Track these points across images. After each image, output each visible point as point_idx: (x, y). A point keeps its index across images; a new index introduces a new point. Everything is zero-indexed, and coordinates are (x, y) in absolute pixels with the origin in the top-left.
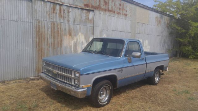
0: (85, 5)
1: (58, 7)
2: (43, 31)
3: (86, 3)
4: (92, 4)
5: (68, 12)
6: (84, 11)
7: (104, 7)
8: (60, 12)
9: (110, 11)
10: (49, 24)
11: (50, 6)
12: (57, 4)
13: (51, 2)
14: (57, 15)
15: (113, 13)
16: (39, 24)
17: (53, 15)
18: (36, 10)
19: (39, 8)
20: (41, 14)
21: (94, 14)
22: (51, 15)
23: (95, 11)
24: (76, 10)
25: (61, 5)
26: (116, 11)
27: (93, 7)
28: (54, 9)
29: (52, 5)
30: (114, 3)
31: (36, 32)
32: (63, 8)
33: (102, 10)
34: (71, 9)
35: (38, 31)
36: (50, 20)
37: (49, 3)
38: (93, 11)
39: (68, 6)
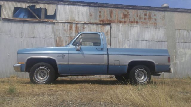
0: (101, 21)
1: (74, 26)
2: (61, 44)
3: (101, 19)
4: (108, 19)
5: (83, 28)
6: (99, 26)
7: (123, 20)
8: (76, 29)
9: (131, 22)
10: (67, 38)
11: (68, 25)
12: (74, 23)
13: (68, 23)
14: (74, 32)
15: (136, 24)
16: (59, 39)
17: (70, 32)
18: (57, 29)
19: (59, 28)
20: (60, 32)
21: (111, 27)
22: (68, 32)
23: (112, 24)
24: (91, 26)
25: (76, 24)
26: (139, 21)
27: (110, 21)
28: (71, 27)
29: (69, 25)
30: (135, 14)
31: (56, 45)
32: (79, 25)
33: (121, 22)
34: (86, 26)
35: (58, 44)
36: (68, 35)
37: (67, 24)
38: (109, 24)
39: (83, 24)
